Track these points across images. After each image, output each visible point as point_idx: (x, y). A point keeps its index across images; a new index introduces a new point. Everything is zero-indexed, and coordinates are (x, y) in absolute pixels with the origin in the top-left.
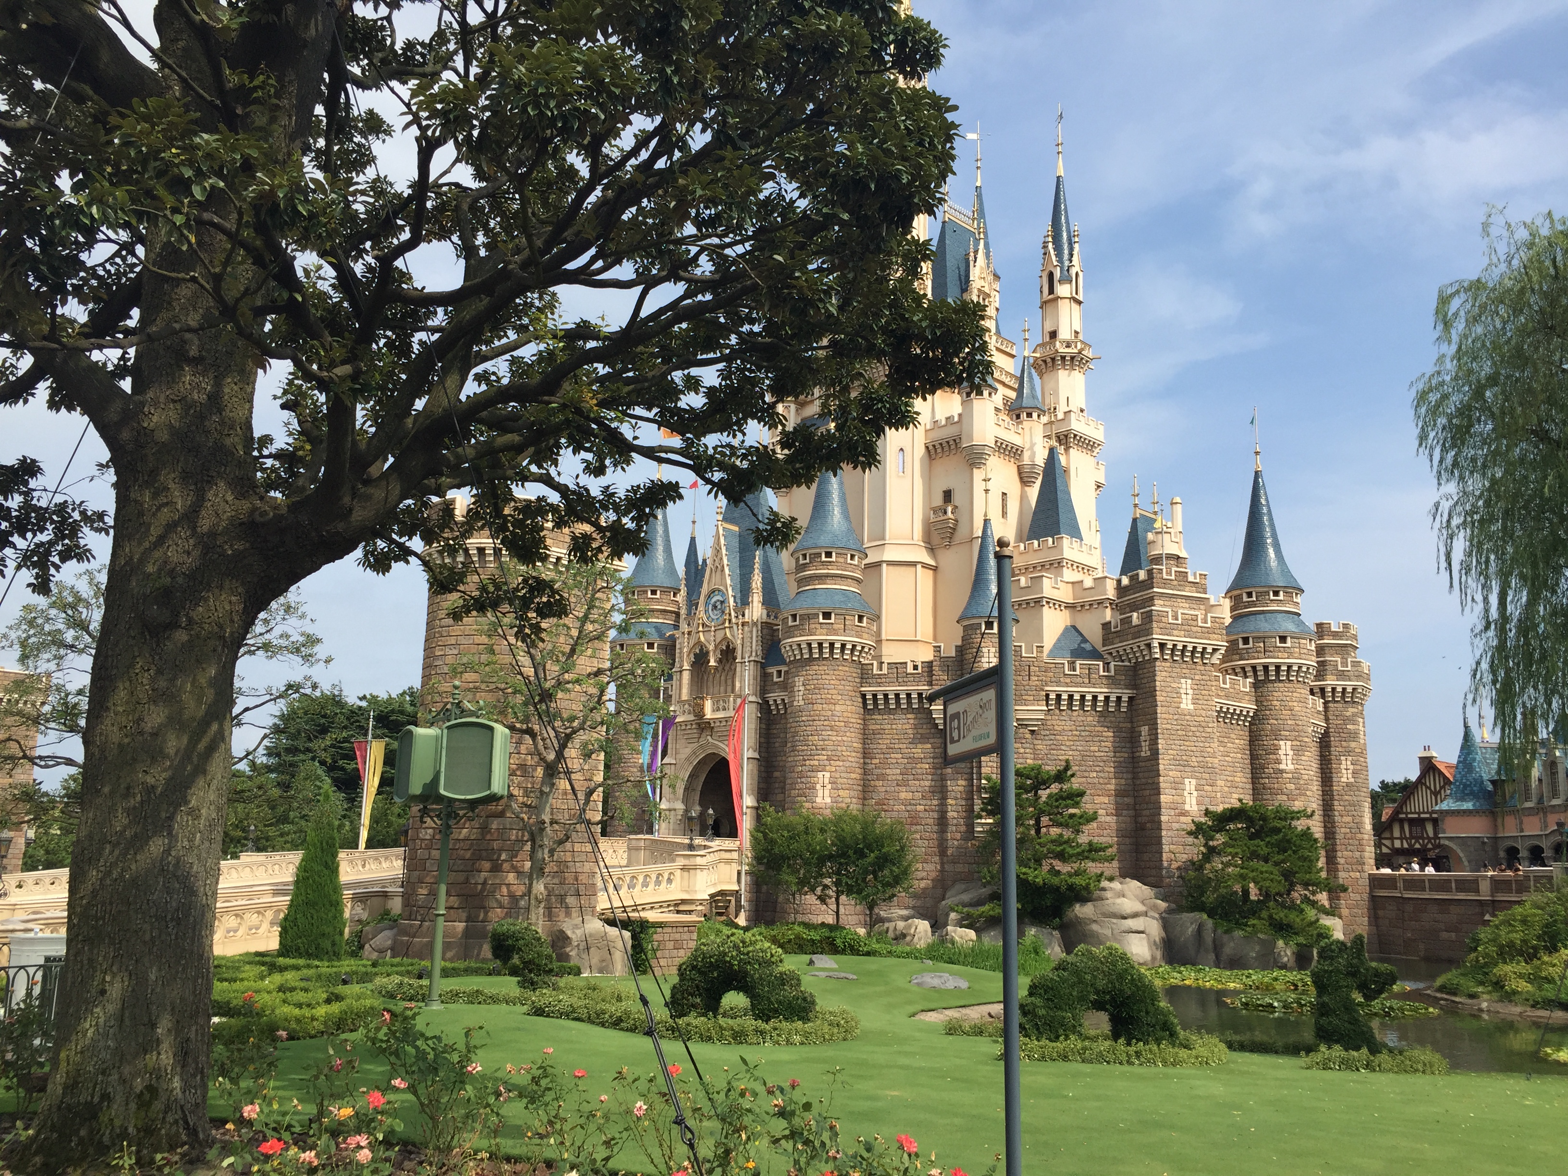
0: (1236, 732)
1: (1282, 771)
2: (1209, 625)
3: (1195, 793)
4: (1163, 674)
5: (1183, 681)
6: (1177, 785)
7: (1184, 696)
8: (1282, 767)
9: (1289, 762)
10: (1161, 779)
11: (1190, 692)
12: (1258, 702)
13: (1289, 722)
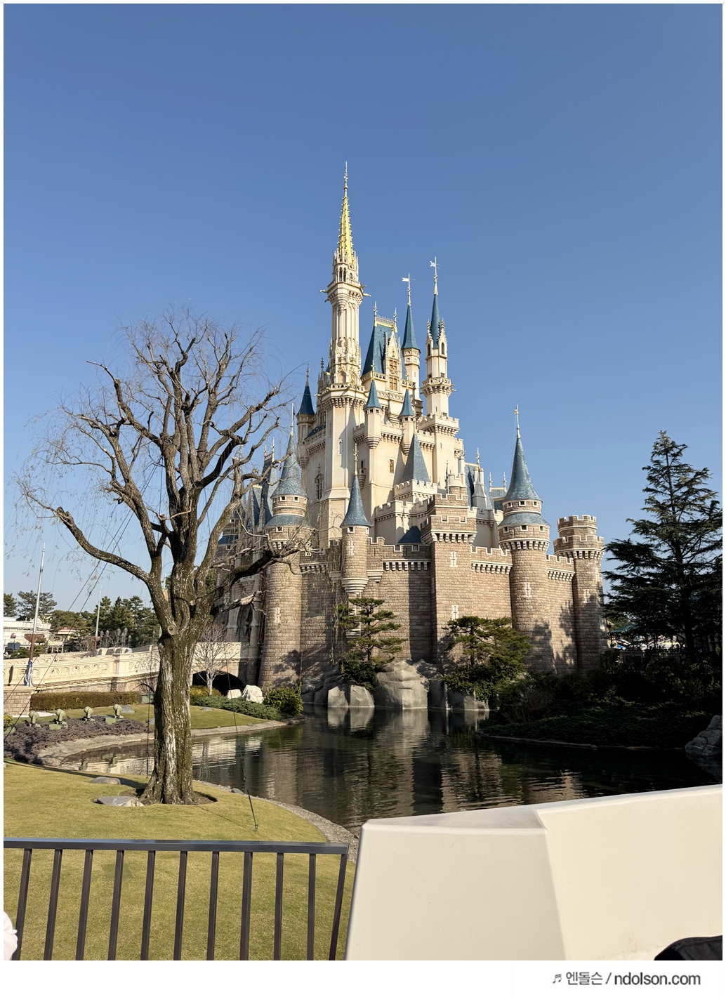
0: (501, 578)
1: (525, 599)
2: (466, 522)
3: (458, 612)
4: (440, 550)
5: (451, 553)
6: (447, 608)
7: (452, 561)
8: (525, 596)
9: (529, 594)
10: (437, 605)
11: (455, 558)
12: (513, 562)
13: (529, 572)
